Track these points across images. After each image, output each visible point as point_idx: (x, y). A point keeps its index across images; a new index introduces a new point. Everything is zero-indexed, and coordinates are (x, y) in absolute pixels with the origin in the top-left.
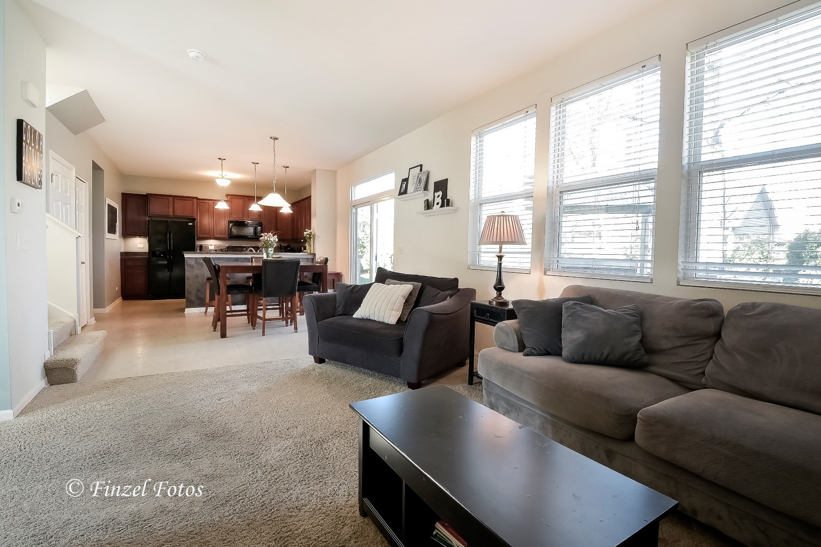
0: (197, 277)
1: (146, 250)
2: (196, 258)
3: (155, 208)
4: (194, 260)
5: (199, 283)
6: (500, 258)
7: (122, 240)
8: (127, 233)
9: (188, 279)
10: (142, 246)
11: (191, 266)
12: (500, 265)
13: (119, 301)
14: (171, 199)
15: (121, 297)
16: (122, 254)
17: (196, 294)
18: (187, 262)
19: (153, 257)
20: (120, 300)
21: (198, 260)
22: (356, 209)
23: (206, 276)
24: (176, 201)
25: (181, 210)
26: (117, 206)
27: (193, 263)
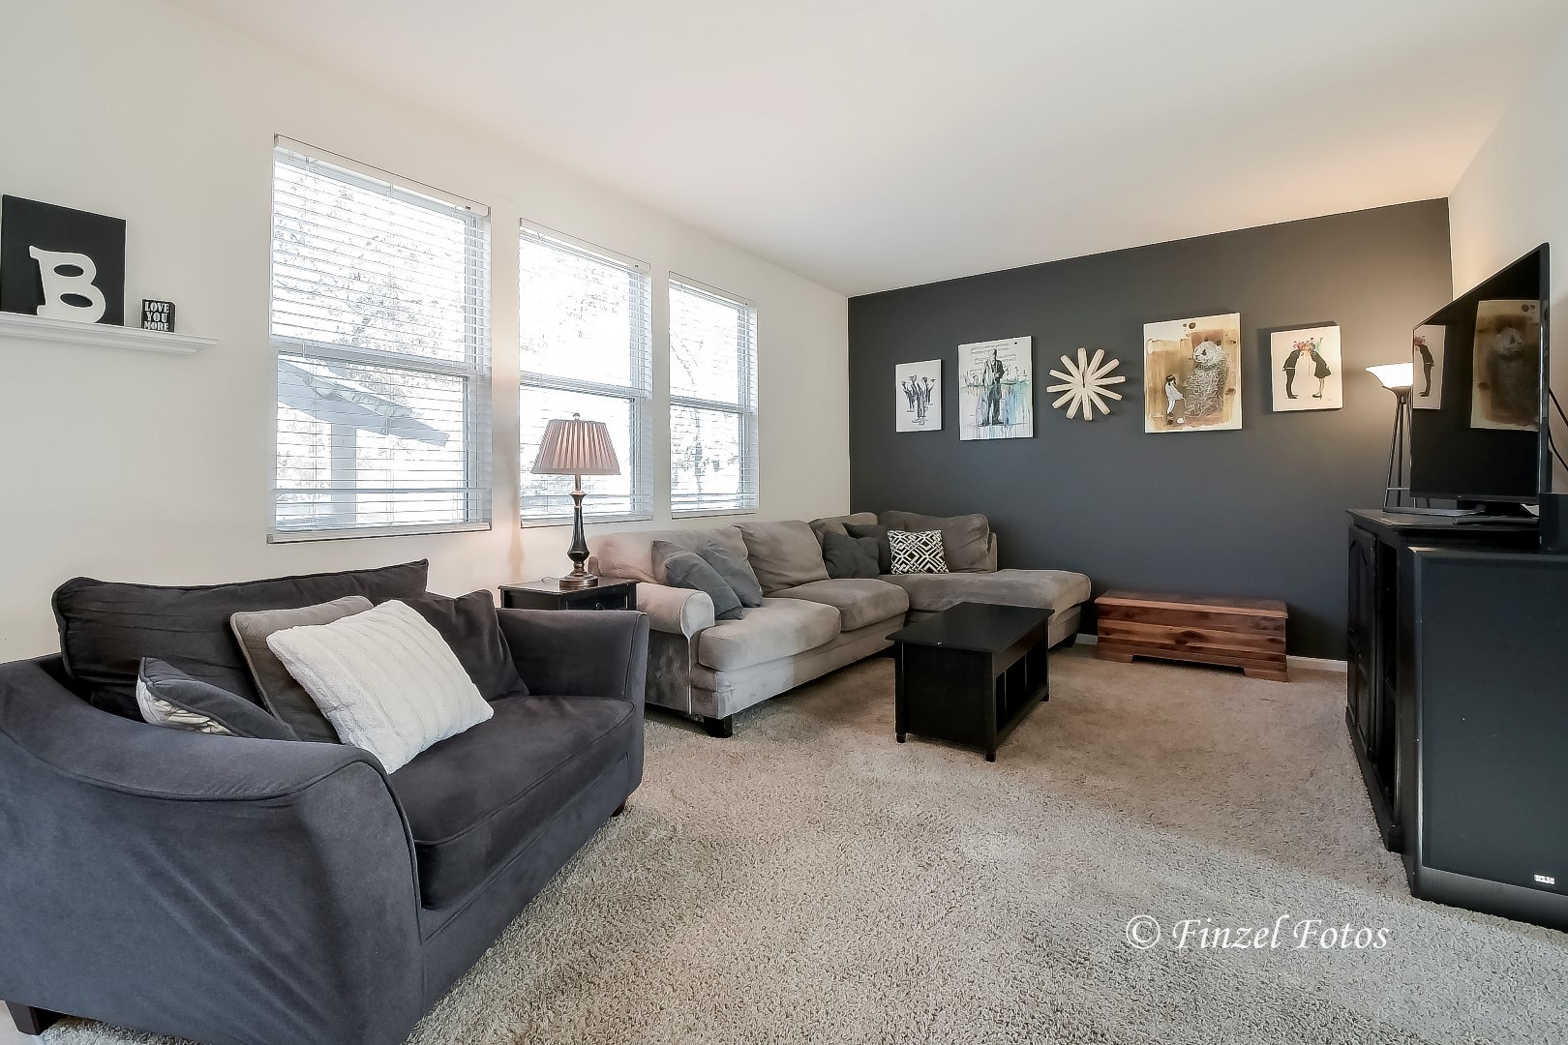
6: (578, 498)
12: (578, 512)
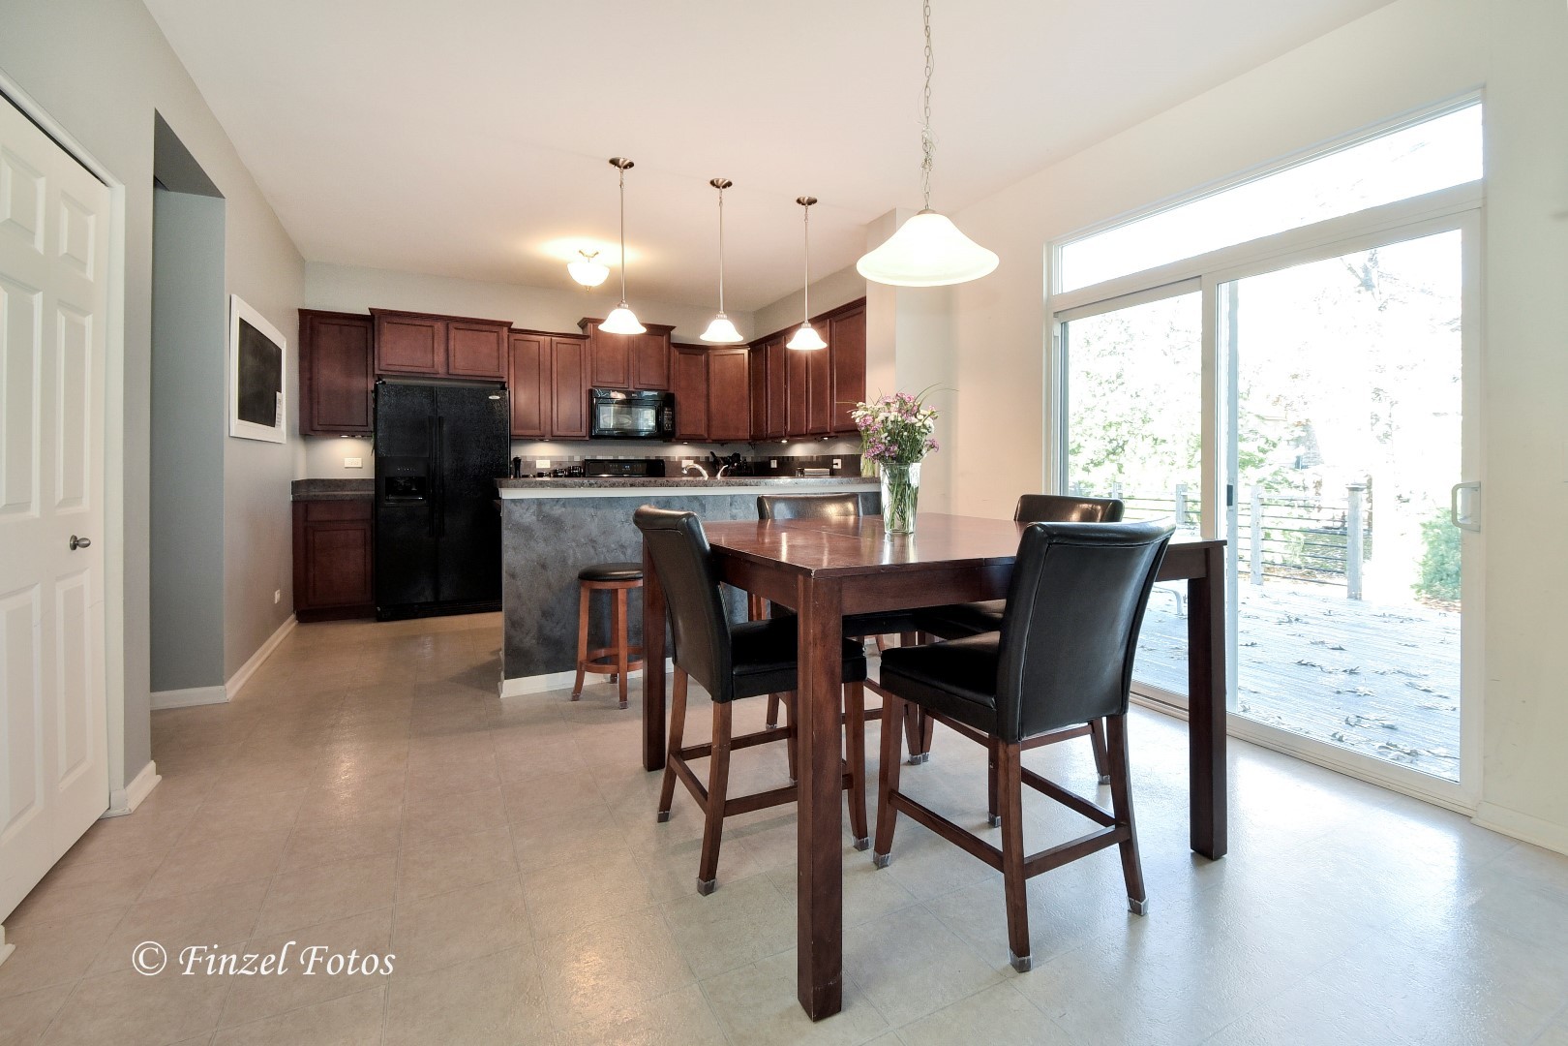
0: (544, 567)
1: (368, 473)
2: (540, 502)
3: (397, 354)
4: (534, 508)
5: (549, 586)
7: (300, 448)
8: (314, 426)
9: (513, 576)
10: (357, 462)
11: (526, 531)
13: (290, 624)
14: (439, 326)
15: (293, 616)
16: (296, 485)
17: (540, 628)
18: (511, 517)
19: (387, 495)
20: (291, 622)
21: (546, 508)
22: (1064, 325)
23: (570, 562)
24: (453, 333)
25: (469, 358)
26: (284, 339)
27: (528, 518)
